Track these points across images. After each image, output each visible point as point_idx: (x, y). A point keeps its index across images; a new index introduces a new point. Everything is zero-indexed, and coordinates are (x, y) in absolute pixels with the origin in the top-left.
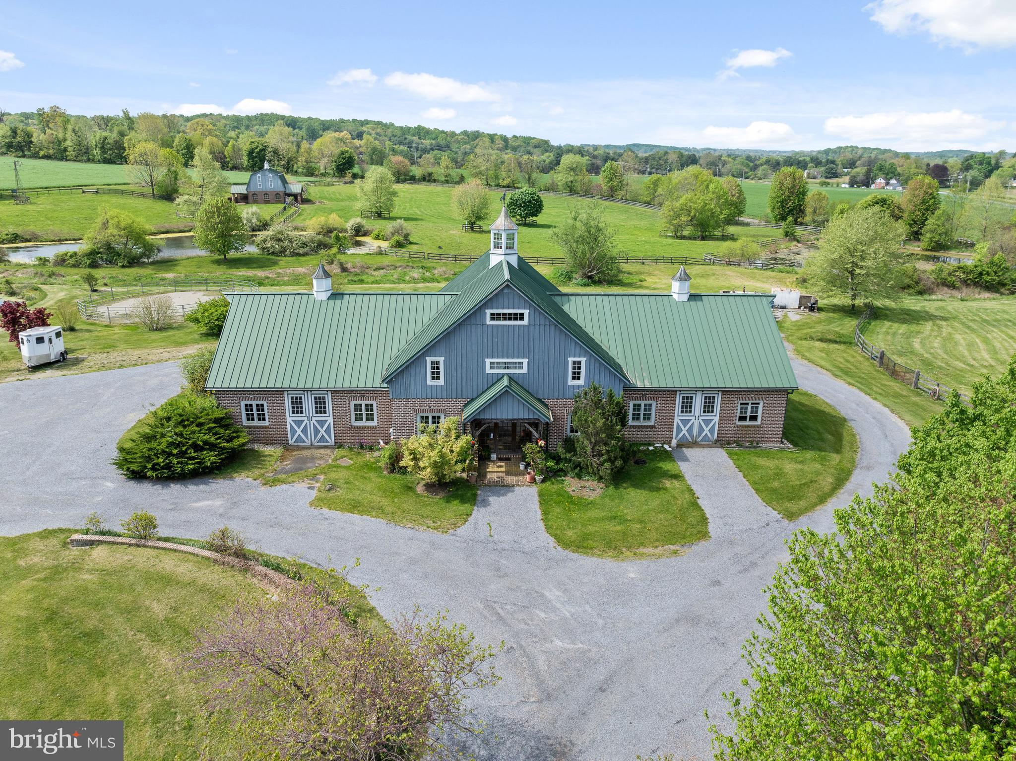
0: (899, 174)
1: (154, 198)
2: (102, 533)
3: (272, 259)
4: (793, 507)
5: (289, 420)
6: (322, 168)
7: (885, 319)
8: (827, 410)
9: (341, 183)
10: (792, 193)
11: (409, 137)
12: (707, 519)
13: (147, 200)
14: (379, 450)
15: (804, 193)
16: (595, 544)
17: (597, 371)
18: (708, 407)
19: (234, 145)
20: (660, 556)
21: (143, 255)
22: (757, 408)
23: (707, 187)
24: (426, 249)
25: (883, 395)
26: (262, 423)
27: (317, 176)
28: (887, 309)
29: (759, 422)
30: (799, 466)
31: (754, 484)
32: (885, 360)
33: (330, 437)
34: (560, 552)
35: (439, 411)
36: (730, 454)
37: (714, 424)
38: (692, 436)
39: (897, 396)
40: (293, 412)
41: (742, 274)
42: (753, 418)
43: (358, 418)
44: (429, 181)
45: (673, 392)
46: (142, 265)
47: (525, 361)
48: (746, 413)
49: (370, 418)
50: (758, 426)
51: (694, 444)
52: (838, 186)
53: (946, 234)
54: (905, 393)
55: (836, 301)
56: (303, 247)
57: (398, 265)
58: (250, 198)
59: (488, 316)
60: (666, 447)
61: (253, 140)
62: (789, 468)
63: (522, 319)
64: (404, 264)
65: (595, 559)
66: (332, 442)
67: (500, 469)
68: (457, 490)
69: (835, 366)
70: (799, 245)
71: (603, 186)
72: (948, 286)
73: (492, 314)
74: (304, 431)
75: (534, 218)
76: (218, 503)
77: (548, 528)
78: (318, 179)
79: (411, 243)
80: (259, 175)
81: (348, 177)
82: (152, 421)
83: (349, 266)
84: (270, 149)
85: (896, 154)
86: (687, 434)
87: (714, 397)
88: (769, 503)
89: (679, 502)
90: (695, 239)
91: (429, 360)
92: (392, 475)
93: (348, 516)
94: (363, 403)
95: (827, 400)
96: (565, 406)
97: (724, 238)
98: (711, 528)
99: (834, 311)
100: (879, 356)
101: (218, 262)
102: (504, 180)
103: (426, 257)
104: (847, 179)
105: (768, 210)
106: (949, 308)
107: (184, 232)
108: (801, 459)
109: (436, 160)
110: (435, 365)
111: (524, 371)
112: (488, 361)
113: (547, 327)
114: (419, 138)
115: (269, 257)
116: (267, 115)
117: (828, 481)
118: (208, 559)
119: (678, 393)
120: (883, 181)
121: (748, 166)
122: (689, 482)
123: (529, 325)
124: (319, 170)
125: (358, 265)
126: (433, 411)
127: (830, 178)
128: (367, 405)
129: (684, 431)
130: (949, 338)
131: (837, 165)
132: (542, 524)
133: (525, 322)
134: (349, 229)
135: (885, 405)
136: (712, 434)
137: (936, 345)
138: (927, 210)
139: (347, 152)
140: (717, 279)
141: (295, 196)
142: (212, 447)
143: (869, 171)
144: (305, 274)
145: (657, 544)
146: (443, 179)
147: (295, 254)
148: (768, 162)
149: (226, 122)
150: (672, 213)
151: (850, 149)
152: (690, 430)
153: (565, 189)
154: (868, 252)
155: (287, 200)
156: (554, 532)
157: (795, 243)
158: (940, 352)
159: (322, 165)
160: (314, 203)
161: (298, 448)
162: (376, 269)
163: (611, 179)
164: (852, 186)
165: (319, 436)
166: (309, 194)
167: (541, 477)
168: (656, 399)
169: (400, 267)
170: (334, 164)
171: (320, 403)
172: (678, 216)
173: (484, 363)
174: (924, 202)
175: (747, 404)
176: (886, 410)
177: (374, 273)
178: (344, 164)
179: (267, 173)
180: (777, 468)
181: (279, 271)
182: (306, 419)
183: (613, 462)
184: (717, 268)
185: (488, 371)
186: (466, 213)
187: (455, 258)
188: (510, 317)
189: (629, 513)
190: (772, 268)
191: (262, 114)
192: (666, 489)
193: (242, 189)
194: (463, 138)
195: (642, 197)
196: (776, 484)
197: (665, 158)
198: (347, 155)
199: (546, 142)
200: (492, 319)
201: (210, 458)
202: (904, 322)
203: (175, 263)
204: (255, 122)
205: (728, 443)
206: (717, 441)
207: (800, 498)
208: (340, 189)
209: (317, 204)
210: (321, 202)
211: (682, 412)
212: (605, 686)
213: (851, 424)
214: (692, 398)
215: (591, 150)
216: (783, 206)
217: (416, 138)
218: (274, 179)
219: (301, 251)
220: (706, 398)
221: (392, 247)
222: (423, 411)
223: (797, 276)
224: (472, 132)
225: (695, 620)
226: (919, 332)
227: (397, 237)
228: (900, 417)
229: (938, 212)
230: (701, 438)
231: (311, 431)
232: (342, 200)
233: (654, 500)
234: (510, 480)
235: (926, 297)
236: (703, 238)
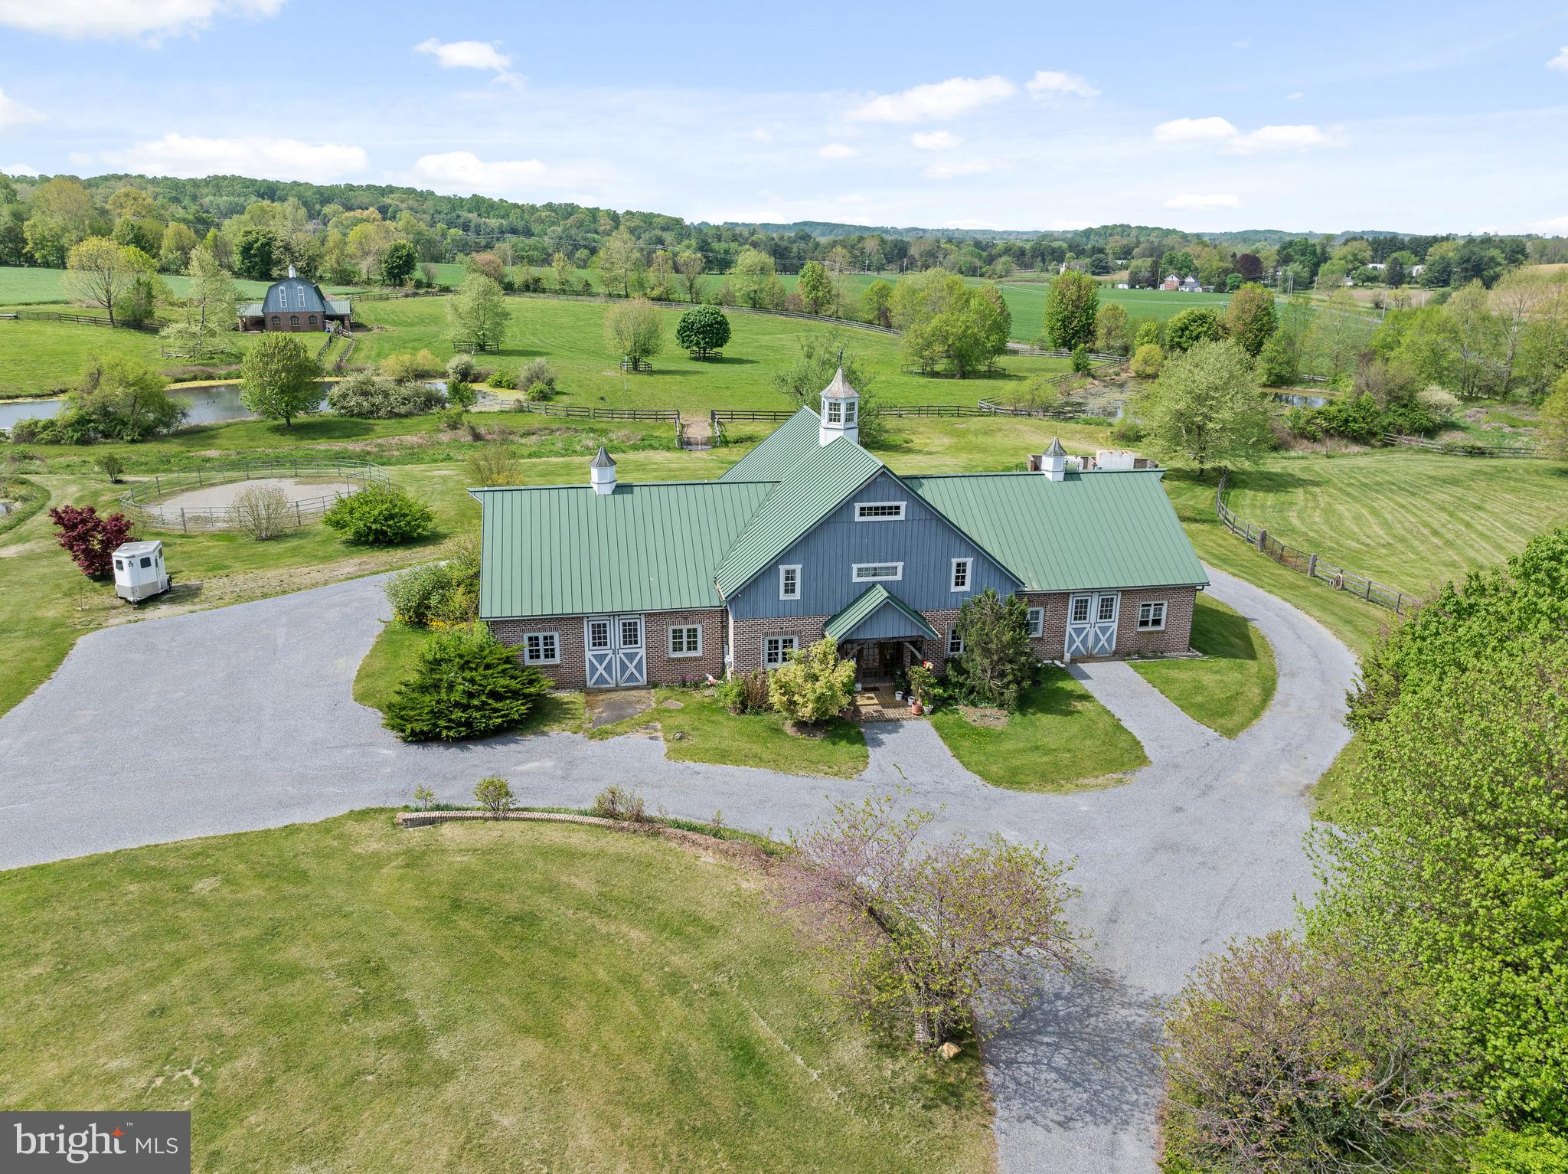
0: (1196, 269)
1: (115, 327)
2: (438, 808)
3: (361, 423)
4: (1229, 722)
5: (588, 655)
6: (364, 271)
7: (1245, 487)
8: (1221, 609)
9: (399, 295)
10: (1077, 307)
11: (465, 214)
12: (1139, 742)
13: (103, 330)
14: (708, 686)
15: (1093, 307)
16: (1029, 779)
17: (985, 574)
18: (1106, 613)
19: (216, 237)
20: (1105, 787)
21: (159, 422)
22: (1161, 609)
23: (967, 301)
24: (581, 402)
25: (1277, 587)
26: (550, 662)
27: (356, 284)
28: (1243, 472)
29: (1162, 627)
30: (1218, 677)
31: (1176, 700)
32: (1268, 543)
33: (641, 675)
34: (991, 790)
35: (793, 633)
36: (1135, 668)
37: (1112, 634)
38: (1086, 648)
39: (1293, 587)
40: (594, 645)
41: (1038, 428)
42: (1157, 622)
43: (678, 647)
44: (535, 291)
45: (1064, 595)
46: (162, 439)
47: (900, 565)
48: (1148, 616)
49: (692, 646)
50: (1162, 632)
51: (1090, 658)
52: (1113, 287)
53: (1288, 363)
54: (1301, 583)
55: (1179, 464)
56: (404, 404)
57: (554, 426)
58: (269, 323)
59: (857, 512)
60: (1058, 663)
61: (248, 229)
62: (1208, 679)
63: (897, 513)
64: (564, 426)
65: (1034, 794)
66: (643, 680)
67: (872, 702)
68: (836, 729)
69: (1207, 552)
70: (1096, 382)
71: (803, 297)
72: (1308, 439)
73: (862, 509)
74: (608, 669)
75: (718, 350)
76: (548, 764)
77: (967, 765)
78: (358, 289)
79: (558, 393)
80: (282, 288)
81: (409, 288)
82: (422, 667)
83: (482, 430)
84: (278, 243)
85: (1185, 237)
86: (1081, 647)
87: (1112, 599)
88: (1200, 721)
89: (1101, 726)
90: (953, 376)
91: (782, 568)
92: (743, 716)
93: (719, 768)
94: (685, 628)
95: (1215, 597)
96: (946, 619)
97: (993, 374)
98: (1147, 751)
99: (1178, 479)
100: (1258, 537)
101: (276, 430)
102: (653, 289)
103: (592, 413)
104: (1125, 275)
105: (1044, 333)
106: (1317, 468)
107: (184, 380)
108: (1217, 668)
109: (516, 251)
110: (790, 576)
111: (899, 577)
112: (855, 567)
113: (928, 522)
114: (479, 215)
115: (353, 419)
116: (224, 178)
117: (1254, 692)
118: (598, 826)
119: (1071, 596)
120: (1175, 279)
121: (980, 257)
122: (1102, 703)
123: (907, 520)
124: (360, 276)
125: (496, 429)
126: (784, 633)
127: (1099, 274)
128: (689, 630)
129: (1078, 643)
130: (1329, 511)
131: (1107, 254)
132: (955, 761)
133: (902, 517)
134: (451, 371)
135: (1284, 599)
136: (1110, 644)
137: (1317, 519)
138: (1260, 330)
139: (404, 247)
140: (1006, 436)
141: (341, 318)
142: (515, 694)
143: (1155, 264)
144: (420, 446)
145: (1096, 773)
146: (558, 287)
147: (393, 415)
148: (1008, 250)
149: (157, 190)
150: (920, 341)
151: (1119, 229)
152: (1084, 642)
153: (745, 302)
154: (1223, 400)
155: (327, 325)
156: (976, 769)
157: (1090, 380)
158: (1325, 528)
159: (365, 267)
160: (370, 330)
161: (601, 691)
162: (524, 435)
163: (815, 288)
164: (1133, 287)
165: (628, 674)
166: (358, 314)
167: (931, 707)
168: (1044, 604)
169: (558, 430)
170: (383, 265)
171: (630, 630)
172: (929, 345)
173: (850, 569)
174: (1256, 319)
175: (1150, 605)
176: (1288, 605)
177: (524, 441)
178: (399, 267)
179: (295, 284)
180: (1195, 680)
181: (379, 441)
182: (611, 652)
183: (1019, 683)
184: (1000, 420)
185: (855, 579)
186: (629, 345)
187: (634, 415)
188: (884, 511)
189: (1051, 742)
190: (1071, 418)
191: (216, 177)
192: (1079, 712)
193: (255, 310)
194: (550, 216)
195: (861, 314)
196: (1199, 699)
197: (860, 245)
198: (405, 252)
199: (678, 222)
200: (862, 515)
201: (518, 709)
202: (1268, 489)
203: (212, 433)
204: (205, 191)
205: (1129, 655)
206: (1115, 653)
207: (1231, 713)
208: (401, 305)
209: (376, 331)
210: (382, 328)
211: (1075, 619)
212: (1114, 918)
213: (1254, 624)
214: (1086, 601)
215: (746, 233)
216: (1065, 326)
217: (473, 216)
218: (306, 293)
219: (403, 410)
220: (1103, 600)
221: (534, 399)
222: (773, 634)
223: (1111, 429)
224: (560, 205)
225: (1174, 848)
226: (1291, 503)
227: (539, 385)
228: (1307, 613)
229: (1278, 334)
230: (1097, 650)
231: (616, 668)
232: (412, 324)
233: (1071, 727)
234: (891, 713)
235: (1283, 453)
236: (964, 376)
